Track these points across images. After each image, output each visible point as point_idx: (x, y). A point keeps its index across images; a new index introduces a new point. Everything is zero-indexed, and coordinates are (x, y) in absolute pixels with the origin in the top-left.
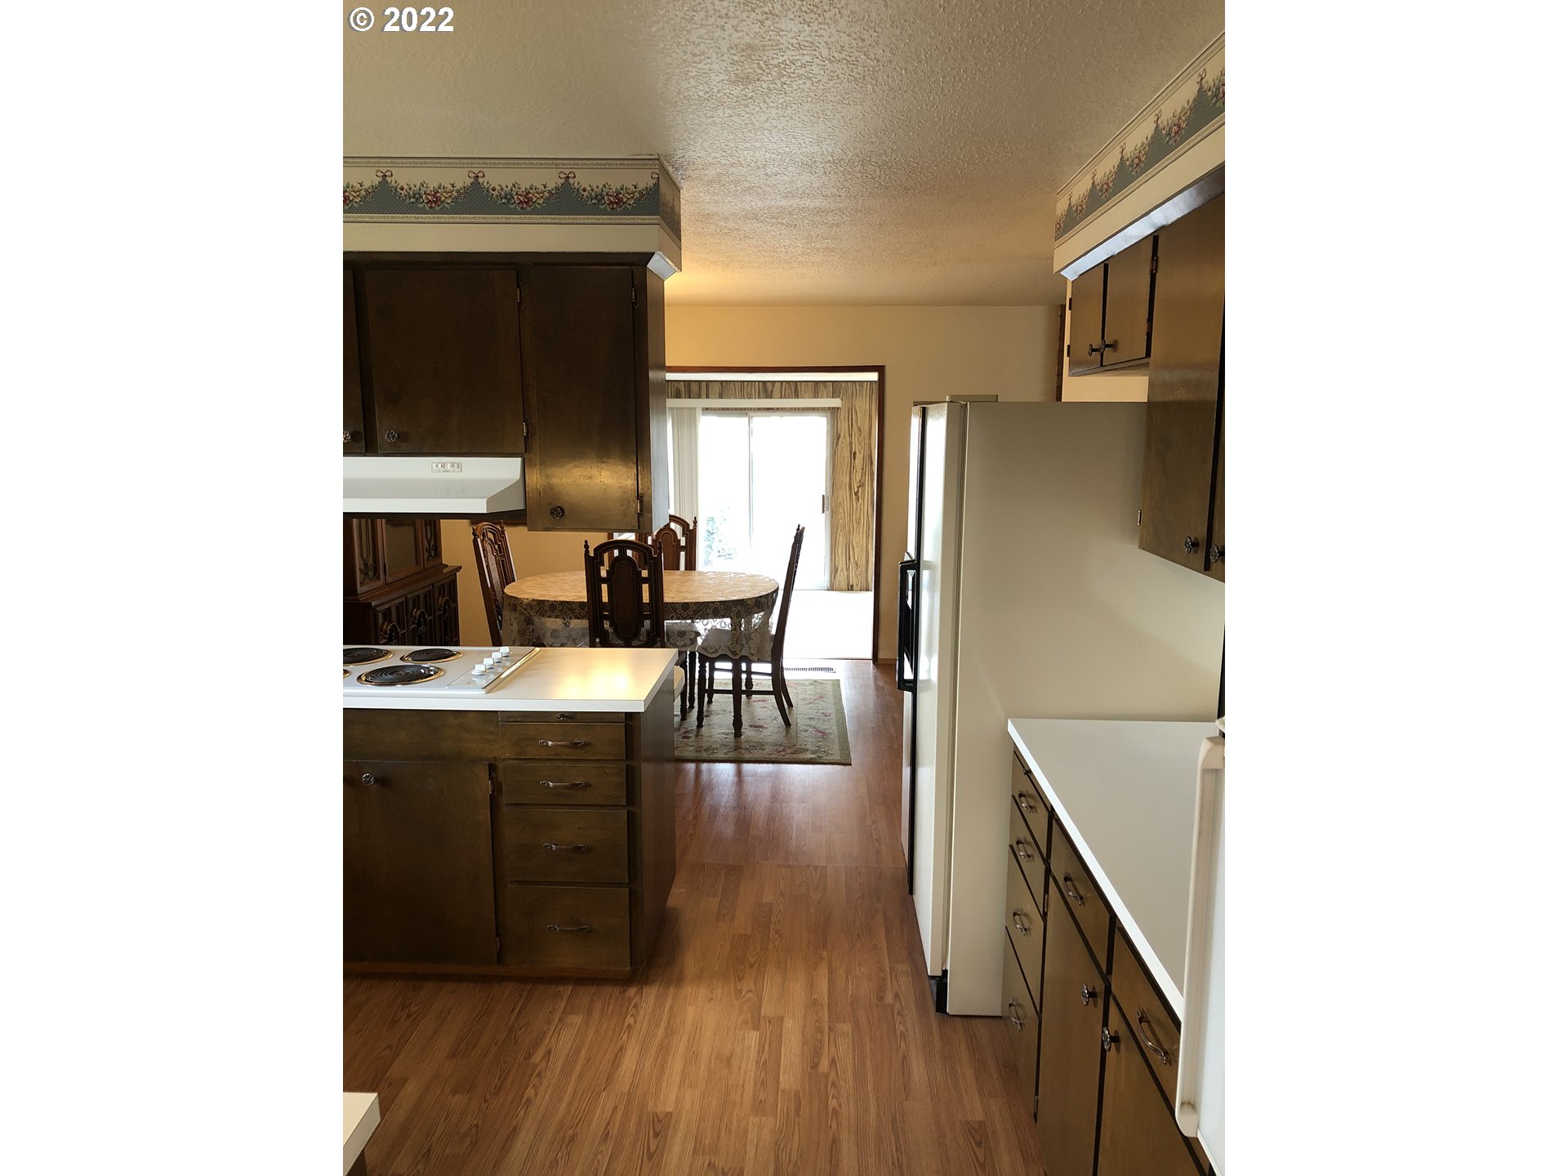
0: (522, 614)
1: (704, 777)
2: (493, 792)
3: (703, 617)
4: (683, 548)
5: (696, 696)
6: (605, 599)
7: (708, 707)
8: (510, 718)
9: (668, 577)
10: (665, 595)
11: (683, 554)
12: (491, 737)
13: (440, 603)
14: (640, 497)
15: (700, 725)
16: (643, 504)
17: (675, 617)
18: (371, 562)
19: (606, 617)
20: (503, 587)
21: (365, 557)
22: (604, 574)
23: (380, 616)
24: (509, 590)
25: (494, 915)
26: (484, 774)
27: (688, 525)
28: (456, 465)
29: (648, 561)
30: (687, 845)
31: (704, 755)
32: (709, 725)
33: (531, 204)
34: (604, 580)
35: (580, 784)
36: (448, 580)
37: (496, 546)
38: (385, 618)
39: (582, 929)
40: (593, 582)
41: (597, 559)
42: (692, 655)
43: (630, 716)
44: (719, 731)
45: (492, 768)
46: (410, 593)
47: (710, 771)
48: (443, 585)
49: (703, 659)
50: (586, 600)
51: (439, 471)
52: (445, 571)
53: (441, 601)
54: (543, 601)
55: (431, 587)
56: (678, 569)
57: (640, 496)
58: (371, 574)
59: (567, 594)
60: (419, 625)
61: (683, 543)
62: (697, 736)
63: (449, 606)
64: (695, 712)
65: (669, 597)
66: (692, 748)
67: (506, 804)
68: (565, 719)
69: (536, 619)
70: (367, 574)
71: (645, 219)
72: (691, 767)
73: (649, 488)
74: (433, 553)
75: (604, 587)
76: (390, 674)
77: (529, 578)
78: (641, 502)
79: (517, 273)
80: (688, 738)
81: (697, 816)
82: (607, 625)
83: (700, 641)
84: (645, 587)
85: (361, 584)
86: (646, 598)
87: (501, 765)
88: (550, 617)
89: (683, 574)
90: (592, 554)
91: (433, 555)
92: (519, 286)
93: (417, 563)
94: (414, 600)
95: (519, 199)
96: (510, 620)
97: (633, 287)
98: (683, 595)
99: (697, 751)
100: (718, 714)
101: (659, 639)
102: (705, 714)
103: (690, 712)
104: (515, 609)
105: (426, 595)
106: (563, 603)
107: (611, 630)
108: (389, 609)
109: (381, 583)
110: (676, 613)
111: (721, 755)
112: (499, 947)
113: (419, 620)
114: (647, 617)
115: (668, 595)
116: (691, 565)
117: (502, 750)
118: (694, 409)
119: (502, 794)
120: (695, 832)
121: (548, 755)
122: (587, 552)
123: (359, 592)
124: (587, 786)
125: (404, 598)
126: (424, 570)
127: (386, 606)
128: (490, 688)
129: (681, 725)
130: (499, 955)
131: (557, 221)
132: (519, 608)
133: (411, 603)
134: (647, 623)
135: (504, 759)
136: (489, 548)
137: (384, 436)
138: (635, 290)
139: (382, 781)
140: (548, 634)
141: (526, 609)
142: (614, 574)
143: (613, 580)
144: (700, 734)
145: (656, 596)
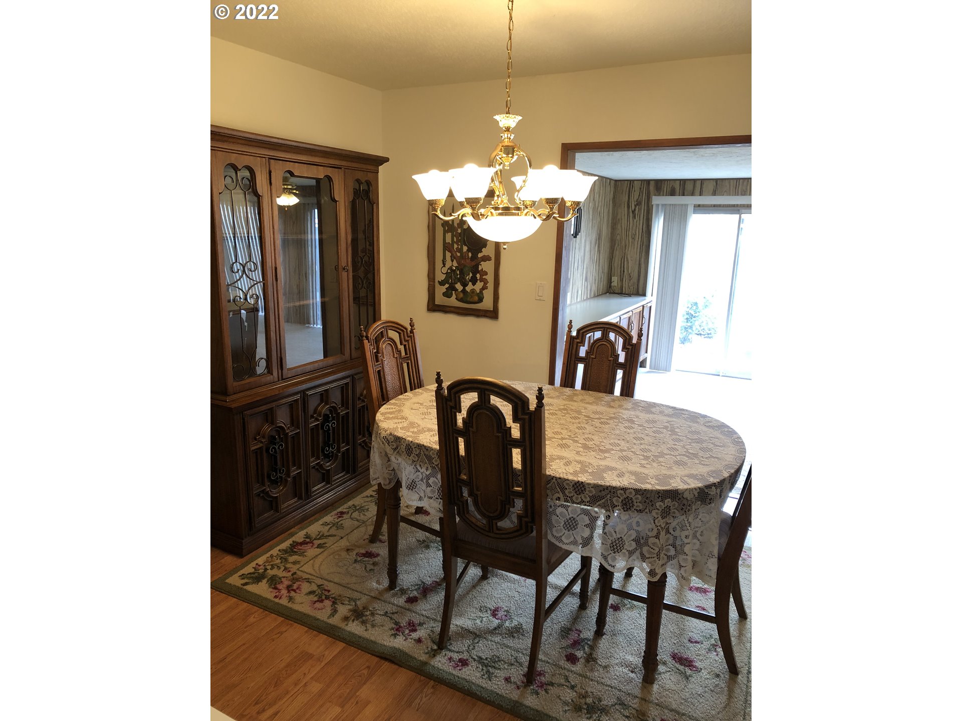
4: (621, 366)
6: (462, 452)
11: (620, 374)
17: (563, 498)
27: (631, 338)
29: (520, 416)
41: (451, 401)
61: (622, 359)
86: (517, 466)
89: (617, 402)
110: (564, 493)
114: (518, 495)
116: (628, 390)
118: (687, 205)
134: (519, 503)
142: (474, 426)
143: (471, 435)
144: (594, 656)
145: (531, 466)
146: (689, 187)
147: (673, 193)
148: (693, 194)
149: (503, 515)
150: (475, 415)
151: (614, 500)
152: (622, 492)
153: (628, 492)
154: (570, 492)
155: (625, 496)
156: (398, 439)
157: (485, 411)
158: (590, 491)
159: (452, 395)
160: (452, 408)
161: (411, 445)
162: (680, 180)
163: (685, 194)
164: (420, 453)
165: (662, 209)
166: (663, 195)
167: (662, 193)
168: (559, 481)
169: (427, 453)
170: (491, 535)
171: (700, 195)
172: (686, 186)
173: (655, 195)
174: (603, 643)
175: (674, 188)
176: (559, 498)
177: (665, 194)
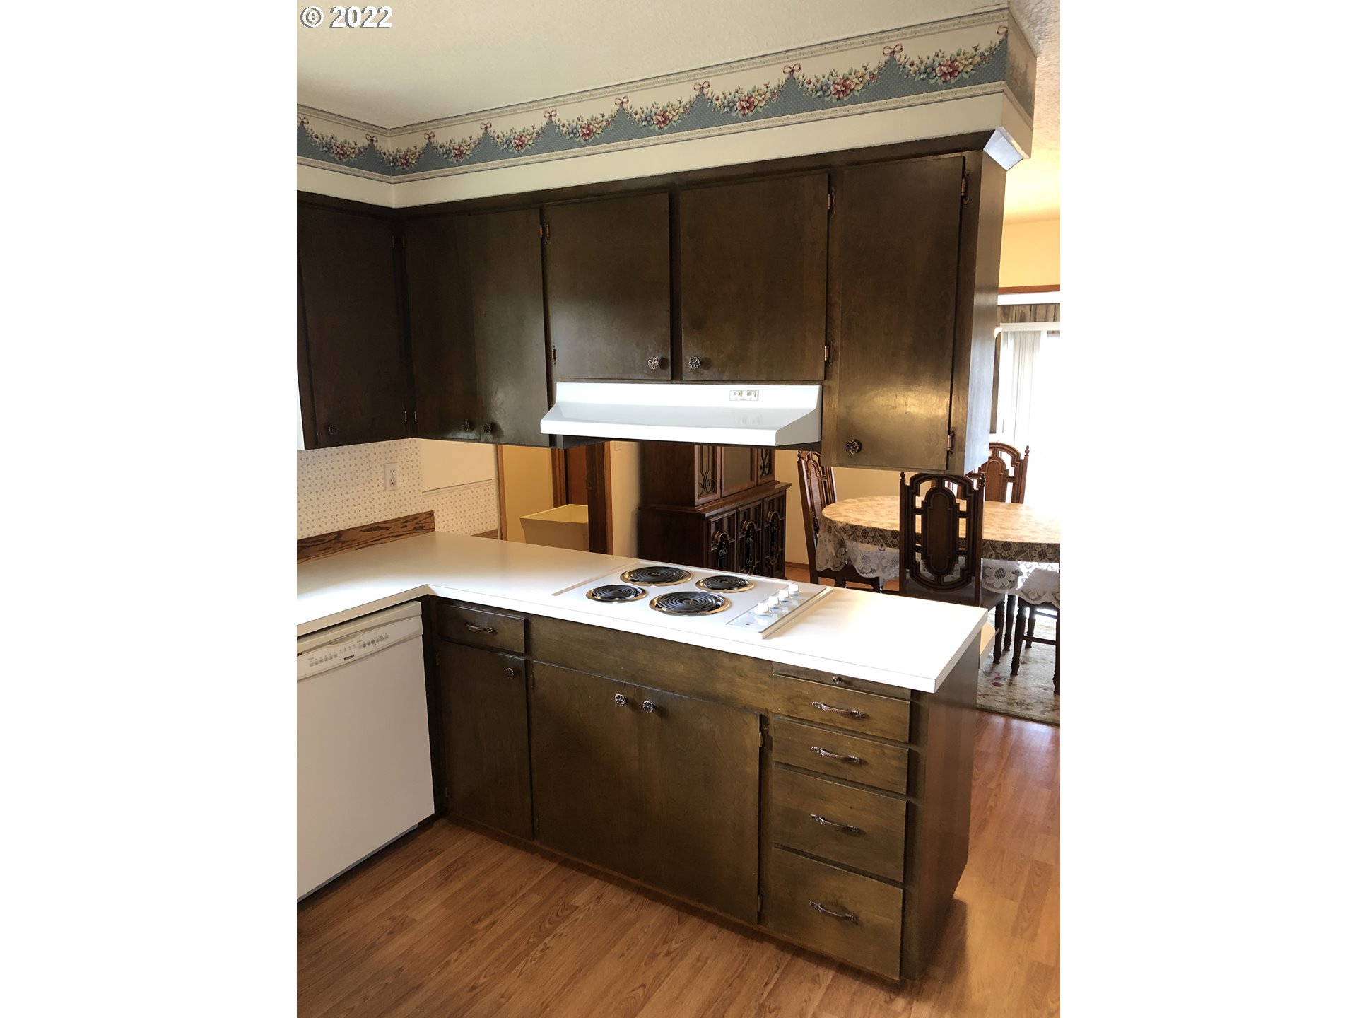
0: (835, 536)
1: (1014, 736)
2: (763, 745)
3: (1027, 559)
4: (1011, 479)
5: (1013, 638)
6: (918, 530)
7: (1026, 653)
8: (783, 671)
9: (990, 510)
10: (984, 530)
11: (1010, 486)
12: (763, 687)
13: (769, 515)
14: (951, 432)
15: (1014, 673)
16: (955, 438)
17: (994, 556)
18: (709, 477)
19: (918, 549)
20: (823, 506)
21: (704, 473)
22: (918, 504)
23: (713, 527)
24: (827, 512)
25: (757, 872)
26: (755, 724)
27: (1019, 454)
28: (753, 393)
29: (968, 494)
30: (985, 819)
31: (1016, 710)
32: (1025, 674)
33: (848, 92)
34: (918, 511)
35: (854, 759)
36: (778, 495)
37: (820, 468)
38: (717, 528)
39: (847, 918)
40: (907, 511)
41: (912, 488)
42: (1011, 598)
43: (916, 694)
44: (1036, 683)
45: (763, 720)
46: (741, 506)
47: (1021, 730)
48: (773, 500)
49: (1022, 603)
50: (898, 529)
51: (736, 400)
52: (776, 487)
53: (770, 515)
54: (856, 526)
55: (760, 502)
56: (1003, 500)
57: (952, 429)
58: (709, 488)
59: (882, 520)
60: (748, 535)
61: (1011, 473)
62: (1010, 684)
63: (778, 520)
64: (1009, 656)
65: (990, 532)
66: (1002, 699)
67: (776, 762)
68: (842, 683)
69: (848, 543)
70: (705, 488)
71: (985, 88)
72: (999, 720)
73: (964, 422)
74: (767, 470)
75: (918, 518)
76: (681, 601)
77: (848, 500)
78: (953, 438)
79: (829, 176)
80: (999, 685)
81: (1000, 785)
82: (918, 556)
83: (1020, 585)
84: (963, 522)
85: (699, 496)
86: (962, 533)
87: (772, 719)
88: (862, 542)
89: (1008, 508)
90: (907, 483)
91: (767, 472)
92: (830, 192)
93: (751, 479)
94: (745, 513)
95: (835, 88)
96: (825, 541)
97: (963, 177)
98: (1003, 531)
99: (1008, 704)
100: (1037, 662)
101: (973, 578)
102: (1021, 658)
103: (1004, 654)
104: (830, 532)
105: (756, 508)
106: (875, 530)
107: (921, 562)
108: (721, 520)
109: (716, 496)
110: (995, 551)
111: (1035, 713)
112: (759, 907)
113: (748, 531)
114: (962, 553)
115: (988, 531)
116: (1018, 498)
117: (775, 705)
118: (1039, 332)
119: (772, 750)
120: (996, 805)
121: (822, 719)
122: (903, 480)
123: (696, 504)
124: (862, 763)
125: (735, 512)
126: (757, 485)
127: (719, 518)
128: (768, 633)
129: (993, 668)
130: (759, 915)
131: (877, 108)
132: (833, 530)
133: (741, 516)
134: (962, 560)
135: (776, 714)
136: (812, 469)
137: (688, 364)
138: (966, 182)
139: (661, 711)
140: (859, 560)
141: (840, 532)
142: (931, 505)
143: (928, 511)
144: (1013, 683)
145: (973, 532)
146: (1041, 312)
147: (1022, 320)
148: (1045, 320)
149: (950, 570)
150: (933, 496)
151: (1033, 552)
152: (1038, 546)
153: (1042, 546)
154: (1000, 550)
155: (1040, 549)
156: (854, 527)
157: (940, 493)
158: (1015, 548)
159: (914, 484)
160: (913, 493)
161: (867, 530)
162: (1031, 305)
163: (1037, 320)
164: (875, 535)
165: (1011, 336)
166: (1012, 322)
167: (1010, 319)
168: (992, 543)
169: (882, 534)
170: (939, 587)
171: (1054, 321)
172: (1037, 311)
173: (1003, 322)
174: (1018, 679)
175: (1024, 313)
176: (992, 555)
177: (1014, 320)
